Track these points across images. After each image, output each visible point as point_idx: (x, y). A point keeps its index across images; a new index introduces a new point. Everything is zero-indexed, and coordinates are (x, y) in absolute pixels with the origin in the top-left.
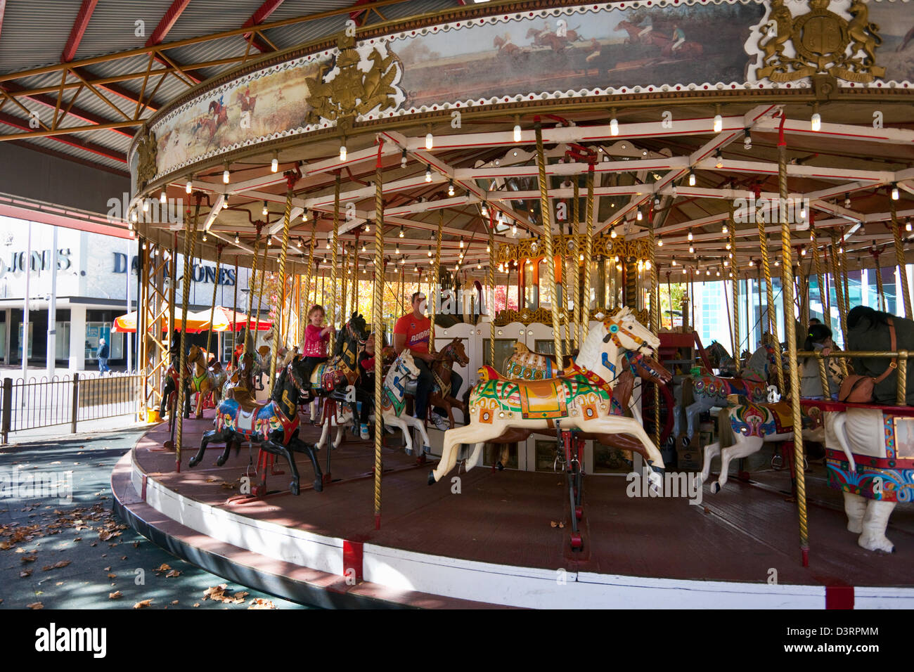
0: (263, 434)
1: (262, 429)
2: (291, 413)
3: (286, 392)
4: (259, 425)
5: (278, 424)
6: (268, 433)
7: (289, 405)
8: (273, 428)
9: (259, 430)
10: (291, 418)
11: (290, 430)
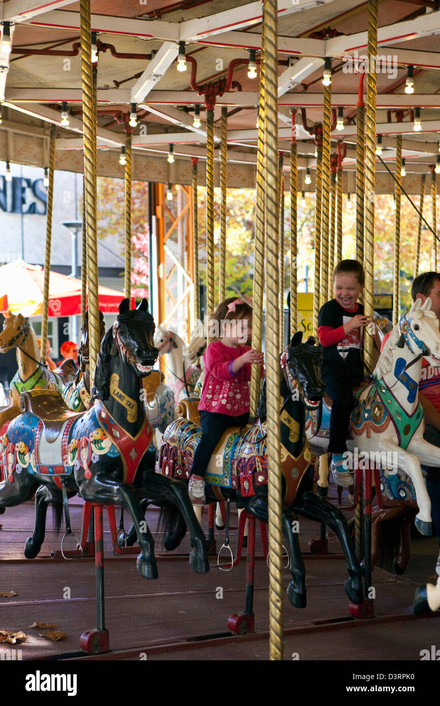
0: (81, 469)
1: (79, 458)
2: (130, 419)
3: (116, 377)
4: (73, 452)
5: (107, 444)
6: (90, 464)
7: (124, 403)
8: (97, 453)
9: (76, 462)
10: (134, 429)
11: (133, 454)
